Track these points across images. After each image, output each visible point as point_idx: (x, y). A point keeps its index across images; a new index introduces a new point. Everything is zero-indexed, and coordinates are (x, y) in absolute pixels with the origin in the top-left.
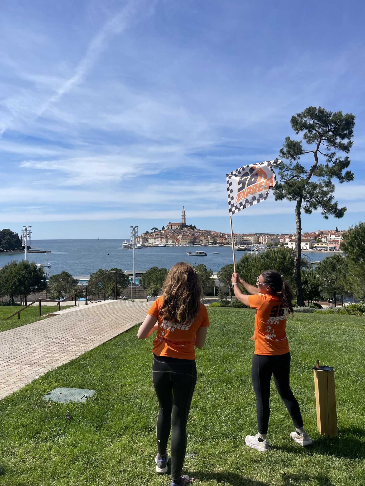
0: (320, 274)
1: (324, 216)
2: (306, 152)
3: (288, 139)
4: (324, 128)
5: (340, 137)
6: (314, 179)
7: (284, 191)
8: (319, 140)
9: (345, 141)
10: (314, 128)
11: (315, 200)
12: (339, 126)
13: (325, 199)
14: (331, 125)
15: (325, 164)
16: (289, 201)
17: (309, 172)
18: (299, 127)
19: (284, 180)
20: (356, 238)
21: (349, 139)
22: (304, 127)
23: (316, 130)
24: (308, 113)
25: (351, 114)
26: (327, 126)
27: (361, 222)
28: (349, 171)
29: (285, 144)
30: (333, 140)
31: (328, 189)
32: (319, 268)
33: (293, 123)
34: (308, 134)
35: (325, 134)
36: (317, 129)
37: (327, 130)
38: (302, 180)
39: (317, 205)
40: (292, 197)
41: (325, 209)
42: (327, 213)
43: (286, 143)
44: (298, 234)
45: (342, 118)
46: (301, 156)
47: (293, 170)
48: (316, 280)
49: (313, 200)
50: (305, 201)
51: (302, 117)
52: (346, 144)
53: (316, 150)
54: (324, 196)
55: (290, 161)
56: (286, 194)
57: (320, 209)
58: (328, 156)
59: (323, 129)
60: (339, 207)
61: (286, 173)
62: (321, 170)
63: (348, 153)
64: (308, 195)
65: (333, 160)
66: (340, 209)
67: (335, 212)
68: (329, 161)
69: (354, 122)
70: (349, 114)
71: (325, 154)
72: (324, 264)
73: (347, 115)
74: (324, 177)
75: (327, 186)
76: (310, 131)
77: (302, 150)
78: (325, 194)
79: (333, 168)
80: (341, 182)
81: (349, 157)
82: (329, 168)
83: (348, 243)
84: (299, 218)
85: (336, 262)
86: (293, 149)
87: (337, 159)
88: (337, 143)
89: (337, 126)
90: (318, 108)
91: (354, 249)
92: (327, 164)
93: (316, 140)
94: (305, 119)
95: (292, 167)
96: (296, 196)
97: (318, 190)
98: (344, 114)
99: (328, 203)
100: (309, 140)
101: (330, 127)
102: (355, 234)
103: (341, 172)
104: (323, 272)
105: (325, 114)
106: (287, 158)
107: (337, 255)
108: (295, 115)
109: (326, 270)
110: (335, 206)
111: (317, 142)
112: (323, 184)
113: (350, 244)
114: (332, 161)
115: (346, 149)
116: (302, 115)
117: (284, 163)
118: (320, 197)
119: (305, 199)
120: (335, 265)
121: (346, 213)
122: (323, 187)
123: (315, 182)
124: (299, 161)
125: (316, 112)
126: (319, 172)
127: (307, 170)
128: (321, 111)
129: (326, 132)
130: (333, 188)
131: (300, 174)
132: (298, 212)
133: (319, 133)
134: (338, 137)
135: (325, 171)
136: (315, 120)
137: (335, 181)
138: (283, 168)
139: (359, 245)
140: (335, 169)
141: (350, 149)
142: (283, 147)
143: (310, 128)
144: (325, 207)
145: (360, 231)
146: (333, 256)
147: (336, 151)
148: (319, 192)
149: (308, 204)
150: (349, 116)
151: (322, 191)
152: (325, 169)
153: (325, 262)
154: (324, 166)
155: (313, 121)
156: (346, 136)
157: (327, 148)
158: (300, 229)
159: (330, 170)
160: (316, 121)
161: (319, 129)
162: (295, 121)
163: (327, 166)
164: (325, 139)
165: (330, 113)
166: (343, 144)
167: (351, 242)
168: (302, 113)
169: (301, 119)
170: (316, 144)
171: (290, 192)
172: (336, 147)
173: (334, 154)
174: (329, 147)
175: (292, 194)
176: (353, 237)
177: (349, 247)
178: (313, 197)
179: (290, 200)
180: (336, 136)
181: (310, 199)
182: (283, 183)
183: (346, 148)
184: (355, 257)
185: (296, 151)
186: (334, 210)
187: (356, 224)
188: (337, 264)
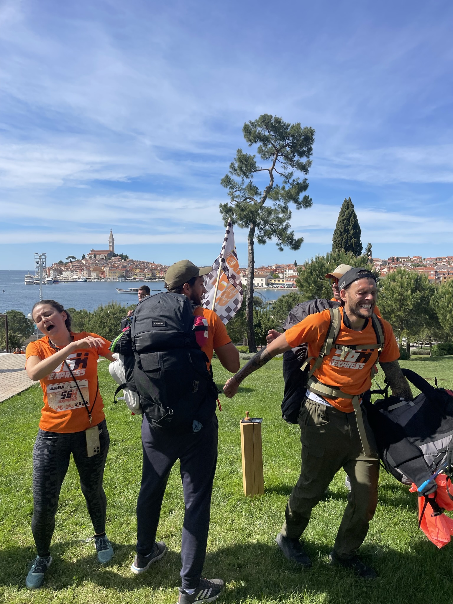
0: (275, 314)
1: (279, 247)
2: (260, 169)
3: (239, 151)
4: (281, 142)
5: (298, 155)
6: (269, 203)
7: (234, 215)
8: (275, 156)
9: (304, 160)
10: (269, 140)
11: (269, 229)
12: (297, 141)
13: (281, 227)
14: (289, 139)
15: (281, 186)
16: (240, 228)
17: (263, 194)
18: (253, 138)
19: (235, 202)
20: (311, 273)
21: (308, 157)
22: (258, 138)
23: (272, 144)
24: (263, 121)
25: (311, 128)
26: (284, 139)
27: (317, 256)
28: (307, 196)
29: (236, 157)
30: (291, 157)
31: (283, 216)
32: (274, 308)
33: (246, 132)
34: (263, 147)
35: (282, 150)
36: (272, 142)
37: (284, 145)
38: (256, 203)
39: (272, 234)
40: (243, 224)
41: (280, 239)
42: (282, 244)
43: (238, 157)
44: (251, 268)
45: (300, 132)
46: (254, 174)
47: (246, 190)
48: (270, 322)
49: (267, 228)
50: (258, 229)
51: (256, 126)
52: (305, 164)
53: (271, 168)
54: (279, 224)
55: (242, 179)
56: (237, 219)
57: (275, 239)
58: (285, 176)
59: (279, 143)
60: (296, 237)
61: (237, 193)
62: (277, 193)
63: (306, 174)
64: (262, 222)
65: (291, 181)
66: (296, 240)
67: (291, 243)
68: (286, 183)
69: (314, 138)
70: (309, 127)
71: (282, 174)
72: (279, 303)
73: (306, 128)
74: (280, 201)
75: (283, 212)
76: (265, 145)
77: (255, 166)
78: (281, 221)
79: (290, 191)
80: (298, 209)
81: (307, 179)
82: (286, 191)
83: (303, 279)
84: (252, 249)
85: (292, 301)
86: (245, 164)
87: (294, 181)
88: (295, 161)
89: (295, 141)
90: (274, 116)
91: (310, 286)
92: (284, 185)
93: (272, 156)
94: (259, 129)
95: (244, 187)
96: (248, 222)
97: (273, 216)
98: (302, 127)
99: (284, 232)
100: (265, 155)
101: (287, 141)
102: (311, 269)
103: (299, 197)
104: (278, 312)
105: (282, 125)
106: (239, 175)
107: (293, 293)
108: (248, 123)
109: (281, 310)
110: (292, 236)
111: (272, 158)
112: (279, 210)
113: (306, 280)
114: (289, 182)
115: (304, 170)
116: (256, 123)
117: (236, 182)
118: (275, 225)
119: (258, 226)
120: (291, 304)
121: (302, 245)
122: (278, 213)
123: (270, 207)
124: (252, 180)
125: (272, 122)
126: (274, 195)
127: (261, 192)
128: (278, 121)
129: (282, 147)
130: (289, 215)
131: (254, 196)
132: (251, 242)
133: (275, 148)
134: (296, 155)
135: (281, 194)
136: (270, 131)
137: (292, 206)
138: (233, 188)
139: (315, 282)
140: (293, 192)
141: (309, 169)
142: (234, 161)
143: (265, 140)
144: (281, 237)
145: (316, 265)
146: (290, 294)
147: (294, 171)
148: (274, 219)
149: (262, 232)
150: (308, 130)
151: (278, 217)
152: (282, 192)
153: (281, 301)
154: (281, 188)
155: (269, 132)
156: (304, 153)
157: (284, 166)
158: (253, 262)
159: (286, 192)
160: (271, 133)
161: (275, 142)
162: (248, 130)
163: (283, 188)
164: (281, 156)
165: (287, 124)
166: (301, 163)
167: (307, 278)
168: (256, 120)
169: (255, 128)
170: (272, 160)
171: (242, 217)
172: (293, 166)
173: (291, 174)
174: (286, 166)
175: (244, 220)
176: (309, 272)
177: (305, 284)
178: (268, 225)
179: (242, 228)
180: (294, 153)
181: (265, 226)
182: (233, 206)
183: (304, 168)
184: (310, 295)
185: (249, 167)
186: (290, 241)
187: (312, 258)
188: (293, 303)
